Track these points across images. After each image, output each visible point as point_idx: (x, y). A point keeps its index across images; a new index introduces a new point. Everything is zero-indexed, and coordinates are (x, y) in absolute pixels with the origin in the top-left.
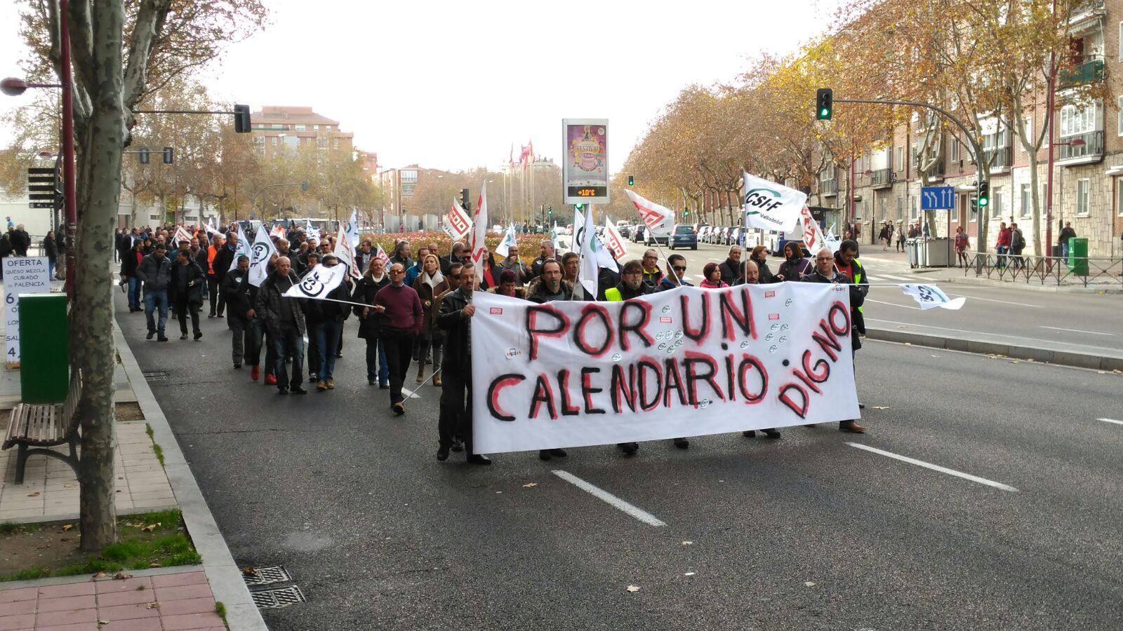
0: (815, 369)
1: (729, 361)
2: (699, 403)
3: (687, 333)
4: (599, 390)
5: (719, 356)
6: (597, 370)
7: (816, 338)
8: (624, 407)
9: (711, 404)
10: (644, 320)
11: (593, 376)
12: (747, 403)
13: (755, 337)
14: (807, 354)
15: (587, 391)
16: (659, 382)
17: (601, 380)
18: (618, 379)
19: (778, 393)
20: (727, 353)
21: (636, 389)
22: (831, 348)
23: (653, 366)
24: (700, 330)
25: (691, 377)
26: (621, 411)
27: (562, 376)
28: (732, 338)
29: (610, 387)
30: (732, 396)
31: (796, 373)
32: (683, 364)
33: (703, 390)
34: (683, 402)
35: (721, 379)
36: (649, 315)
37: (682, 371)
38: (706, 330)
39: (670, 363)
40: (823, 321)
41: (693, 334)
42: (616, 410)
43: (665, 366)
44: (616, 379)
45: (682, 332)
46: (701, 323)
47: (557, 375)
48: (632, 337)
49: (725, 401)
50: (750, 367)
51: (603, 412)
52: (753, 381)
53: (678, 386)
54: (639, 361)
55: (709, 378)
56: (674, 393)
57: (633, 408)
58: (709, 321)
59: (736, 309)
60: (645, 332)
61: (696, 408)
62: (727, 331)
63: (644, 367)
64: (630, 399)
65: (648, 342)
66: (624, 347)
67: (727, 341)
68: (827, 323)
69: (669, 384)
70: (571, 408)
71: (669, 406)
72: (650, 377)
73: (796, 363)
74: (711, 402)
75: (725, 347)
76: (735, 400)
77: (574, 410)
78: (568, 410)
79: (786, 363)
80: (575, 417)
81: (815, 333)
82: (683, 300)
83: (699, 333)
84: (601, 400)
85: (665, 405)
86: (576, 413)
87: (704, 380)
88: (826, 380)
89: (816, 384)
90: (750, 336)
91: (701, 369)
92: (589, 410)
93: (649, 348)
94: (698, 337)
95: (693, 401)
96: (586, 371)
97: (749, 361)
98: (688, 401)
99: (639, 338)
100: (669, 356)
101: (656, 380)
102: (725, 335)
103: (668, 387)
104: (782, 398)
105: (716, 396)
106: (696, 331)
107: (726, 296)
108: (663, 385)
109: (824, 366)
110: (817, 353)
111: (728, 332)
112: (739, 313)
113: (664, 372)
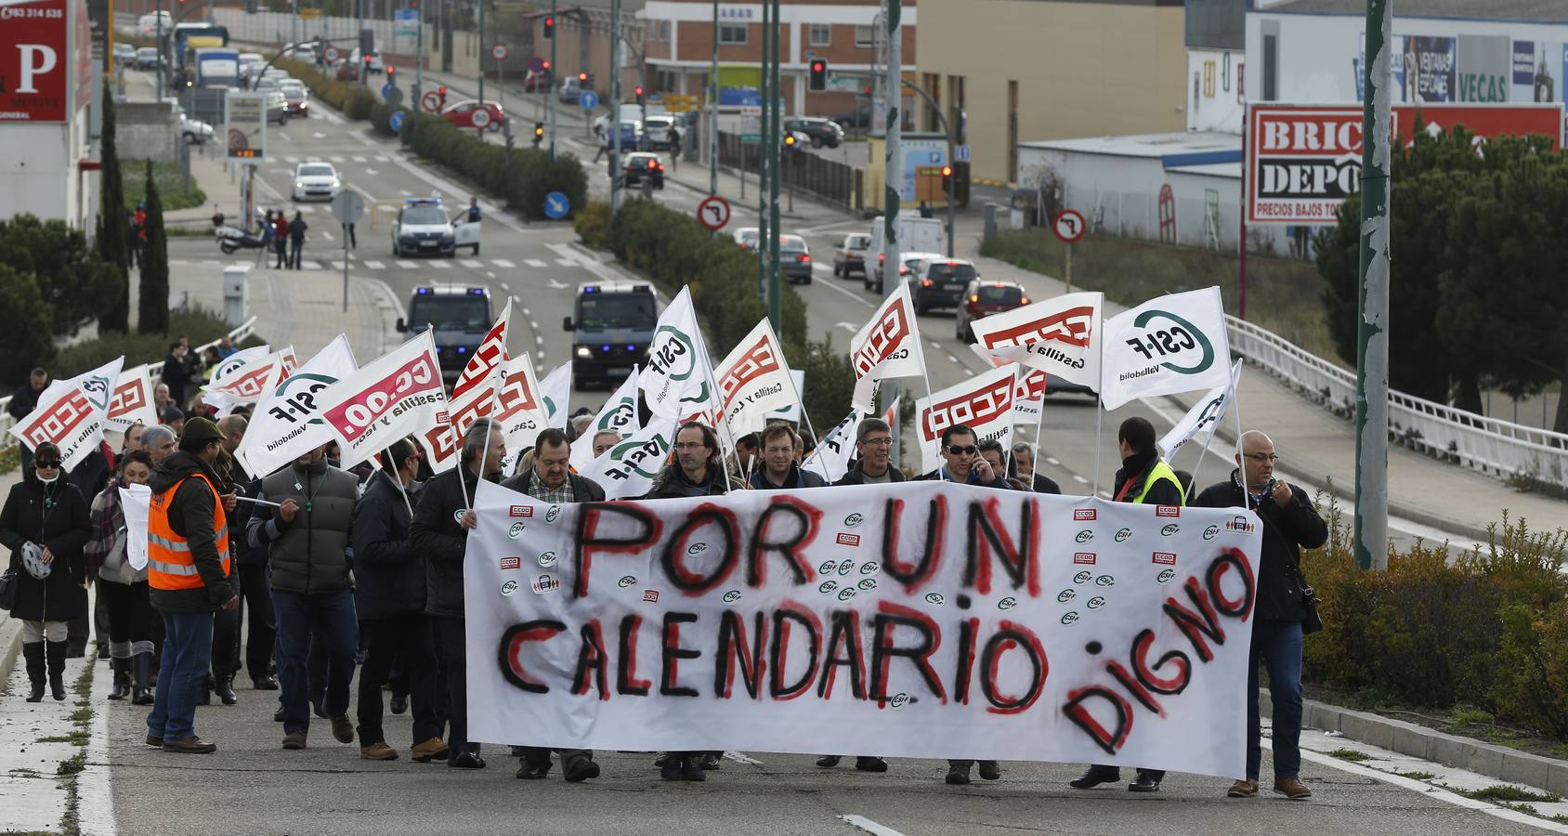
0: (1157, 667)
1: (968, 630)
2: (889, 699)
3: (890, 565)
4: (695, 654)
5: (946, 617)
6: (691, 618)
7: (1171, 608)
8: (738, 686)
9: (914, 704)
10: (804, 537)
11: (684, 629)
12: (991, 711)
13: (1034, 590)
14: (1144, 638)
15: (672, 653)
16: (814, 650)
17: (699, 635)
18: (732, 636)
19: (1064, 700)
20: (967, 615)
21: (767, 657)
22: (1201, 633)
23: (808, 622)
24: (916, 565)
25: (883, 650)
26: (728, 695)
27: (630, 624)
28: (985, 589)
29: (716, 649)
30: (961, 695)
31: (1113, 669)
32: (871, 624)
33: (901, 676)
34: (858, 691)
35: (944, 661)
36: (815, 528)
37: (866, 637)
38: (929, 568)
39: (845, 621)
40: (1192, 580)
41: (902, 572)
42: (721, 689)
43: (831, 623)
44: (729, 635)
45: (879, 566)
46: (920, 554)
47: (619, 622)
48: (775, 565)
49: (945, 702)
50: (1011, 646)
51: (694, 693)
52: (1013, 672)
53: (854, 661)
54: (777, 608)
55: (919, 657)
56: (843, 674)
57: (753, 691)
58: (938, 549)
59: (1004, 533)
60: (800, 557)
61: (882, 706)
62: (975, 574)
63: (787, 620)
64: (750, 674)
65: (802, 575)
66: (755, 579)
67: (973, 594)
68: (1202, 586)
69: (835, 656)
70: (637, 682)
71: (828, 697)
72: (798, 640)
73: (1118, 650)
74: (913, 700)
75: (964, 602)
76: (966, 703)
77: (640, 687)
78: (629, 686)
79: (1094, 648)
80: (641, 698)
81: (1171, 600)
82: (892, 508)
83: (913, 571)
84: (695, 672)
85: (820, 694)
86: (642, 690)
87: (907, 661)
88: (1178, 691)
89: (1155, 696)
90: (1024, 590)
91: (905, 637)
92: (670, 687)
93: (801, 588)
94: (910, 578)
95: (879, 695)
96: (672, 620)
97: (1011, 635)
98: (868, 692)
99: (787, 566)
100: (843, 606)
101: (809, 646)
102: (969, 579)
103: (832, 661)
104: (1073, 710)
105: (927, 689)
106: (907, 566)
107: (983, 508)
108: (822, 658)
109: (1180, 664)
110: (1170, 638)
111: (978, 575)
112: (1009, 543)
113: (826, 632)
